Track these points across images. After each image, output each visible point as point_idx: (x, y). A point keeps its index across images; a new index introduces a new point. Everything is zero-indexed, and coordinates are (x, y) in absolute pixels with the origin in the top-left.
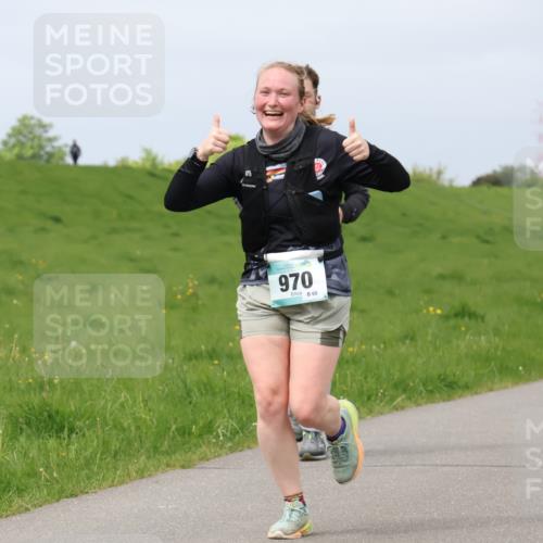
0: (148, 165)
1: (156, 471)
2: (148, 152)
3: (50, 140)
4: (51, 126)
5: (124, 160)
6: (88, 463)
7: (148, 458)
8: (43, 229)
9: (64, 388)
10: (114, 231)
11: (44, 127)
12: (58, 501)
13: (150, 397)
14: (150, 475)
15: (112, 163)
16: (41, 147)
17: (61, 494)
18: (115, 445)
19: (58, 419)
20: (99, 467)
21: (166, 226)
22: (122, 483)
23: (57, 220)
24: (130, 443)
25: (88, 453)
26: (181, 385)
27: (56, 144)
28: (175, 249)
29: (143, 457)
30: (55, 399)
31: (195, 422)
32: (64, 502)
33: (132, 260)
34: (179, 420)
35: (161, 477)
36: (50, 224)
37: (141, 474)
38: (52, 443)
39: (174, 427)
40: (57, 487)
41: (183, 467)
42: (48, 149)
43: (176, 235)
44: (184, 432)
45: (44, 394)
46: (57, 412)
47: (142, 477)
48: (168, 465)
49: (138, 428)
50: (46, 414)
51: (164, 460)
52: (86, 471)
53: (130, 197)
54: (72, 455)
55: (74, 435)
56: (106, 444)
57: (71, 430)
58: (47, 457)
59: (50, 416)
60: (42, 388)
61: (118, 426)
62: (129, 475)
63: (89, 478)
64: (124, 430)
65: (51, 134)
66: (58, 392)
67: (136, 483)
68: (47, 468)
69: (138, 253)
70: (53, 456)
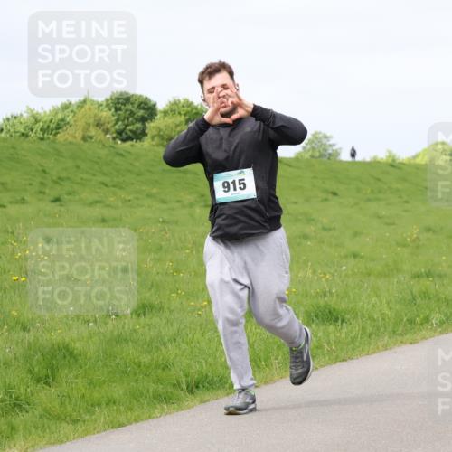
0: (390, 160)
1: (395, 345)
2: (390, 152)
3: (331, 145)
4: (331, 137)
5: (375, 157)
6: (353, 340)
7: (390, 338)
8: (326, 200)
9: (337, 295)
10: (369, 200)
11: (326, 137)
12: (335, 363)
13: (390, 300)
14: (391, 348)
15: (368, 159)
16: (325, 150)
17: (337, 360)
18: (369, 329)
19: (335, 314)
20: (360, 343)
21: (400, 197)
22: (373, 353)
23: (335, 194)
24: (378, 329)
25: (353, 335)
26: (409, 293)
27: (334, 148)
28: (406, 211)
29: (386, 338)
30: (332, 302)
31: (418, 316)
32: (338, 364)
33: (379, 217)
34: (408, 315)
35: (397, 349)
36: (330, 196)
37: (386, 348)
38: (331, 328)
39: (405, 319)
40: (335, 355)
41: (411, 343)
42: (330, 151)
43: (406, 202)
44: (411, 321)
45: (326, 299)
46: (334, 310)
47: (386, 349)
48: (402, 342)
49: (383, 319)
50: (327, 311)
51: (399, 339)
52: (352, 345)
53: (379, 180)
54: (343, 336)
55: (344, 324)
56: (364, 329)
57: (343, 321)
58: (328, 336)
59: (330, 312)
60: (325, 295)
61: (371, 318)
62: (378, 348)
63: (353, 349)
64: (374, 320)
65: (331, 142)
66: (335, 298)
67: (382, 353)
68: (328, 343)
69: (384, 213)
70: (332, 337)
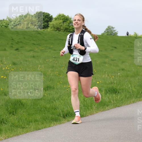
0: (135, 36)
2: (135, 33)
3: (114, 31)
4: (114, 28)
6: (122, 100)
7: (135, 99)
8: (112, 50)
9: (116, 84)
10: (128, 50)
11: (113, 28)
12: (115, 108)
13: (135, 85)
16: (112, 32)
18: (128, 96)
19: (115, 90)
20: (124, 101)
22: (129, 104)
23: (115, 48)
24: (131, 95)
25: (122, 98)
27: (115, 32)
30: (115, 86)
32: (117, 108)
33: (132, 56)
35: (138, 103)
36: (114, 49)
37: (134, 102)
38: (114, 95)
39: (141, 92)
40: (115, 105)
45: (112, 85)
46: (115, 89)
48: (139, 100)
49: (133, 92)
53: (131, 43)
54: (119, 98)
55: (119, 94)
56: (126, 96)
57: (118, 93)
58: (113, 98)
59: (114, 90)
60: (112, 83)
61: (128, 92)
62: (131, 102)
63: (122, 103)
64: (130, 92)
65: (114, 29)
67: (132, 104)
68: (113, 101)
70: (114, 98)
